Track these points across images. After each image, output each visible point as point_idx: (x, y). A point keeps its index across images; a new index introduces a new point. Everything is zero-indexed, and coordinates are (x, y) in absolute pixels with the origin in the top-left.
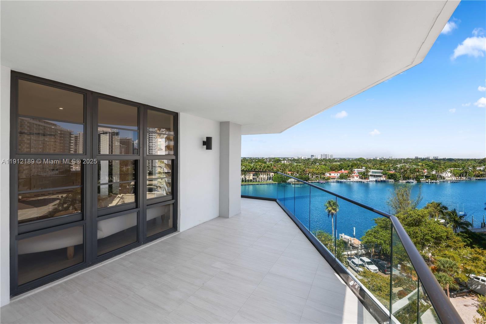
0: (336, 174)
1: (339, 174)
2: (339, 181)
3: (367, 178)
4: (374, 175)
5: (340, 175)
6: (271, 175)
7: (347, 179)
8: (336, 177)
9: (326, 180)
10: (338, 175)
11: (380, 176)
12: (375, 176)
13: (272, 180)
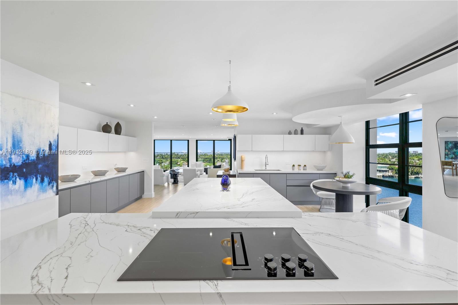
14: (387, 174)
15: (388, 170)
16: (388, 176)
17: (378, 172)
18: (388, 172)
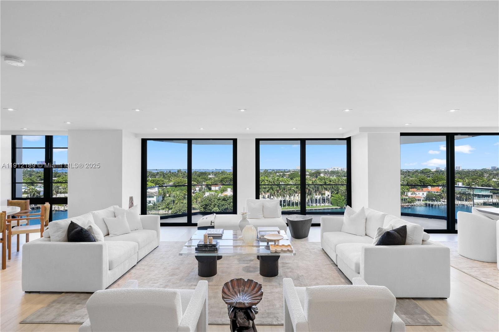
0: (421, 193)
1: (425, 194)
2: (429, 205)
3: (470, 199)
4: (478, 194)
5: (427, 195)
6: (326, 195)
7: (440, 201)
8: (422, 198)
9: (409, 202)
10: (423, 194)
11: (488, 196)
12: (479, 196)
13: (331, 204)
14: (491, 201)
15: (492, 194)
16: (491, 203)
17: (477, 198)
18: (492, 198)
